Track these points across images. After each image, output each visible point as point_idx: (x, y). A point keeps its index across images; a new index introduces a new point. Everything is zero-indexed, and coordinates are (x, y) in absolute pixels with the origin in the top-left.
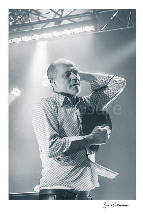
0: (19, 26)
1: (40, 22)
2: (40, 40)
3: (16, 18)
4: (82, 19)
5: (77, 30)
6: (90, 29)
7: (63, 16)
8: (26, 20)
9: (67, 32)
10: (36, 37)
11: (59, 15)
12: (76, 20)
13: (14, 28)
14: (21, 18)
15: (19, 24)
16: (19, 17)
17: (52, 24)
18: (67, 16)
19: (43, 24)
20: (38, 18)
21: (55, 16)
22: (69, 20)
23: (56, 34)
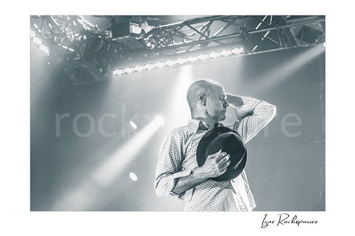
0: (162, 49)
1: (184, 45)
2: (185, 64)
3: (159, 41)
4: (230, 41)
5: (226, 52)
6: (239, 51)
7: (210, 37)
8: (169, 43)
9: (214, 55)
10: (180, 61)
11: (205, 36)
12: (223, 41)
13: (157, 52)
14: (164, 40)
15: (162, 48)
16: (162, 40)
17: (198, 47)
18: (213, 38)
19: (188, 47)
20: (183, 41)
21: (201, 37)
22: (216, 41)
23: (203, 57)
